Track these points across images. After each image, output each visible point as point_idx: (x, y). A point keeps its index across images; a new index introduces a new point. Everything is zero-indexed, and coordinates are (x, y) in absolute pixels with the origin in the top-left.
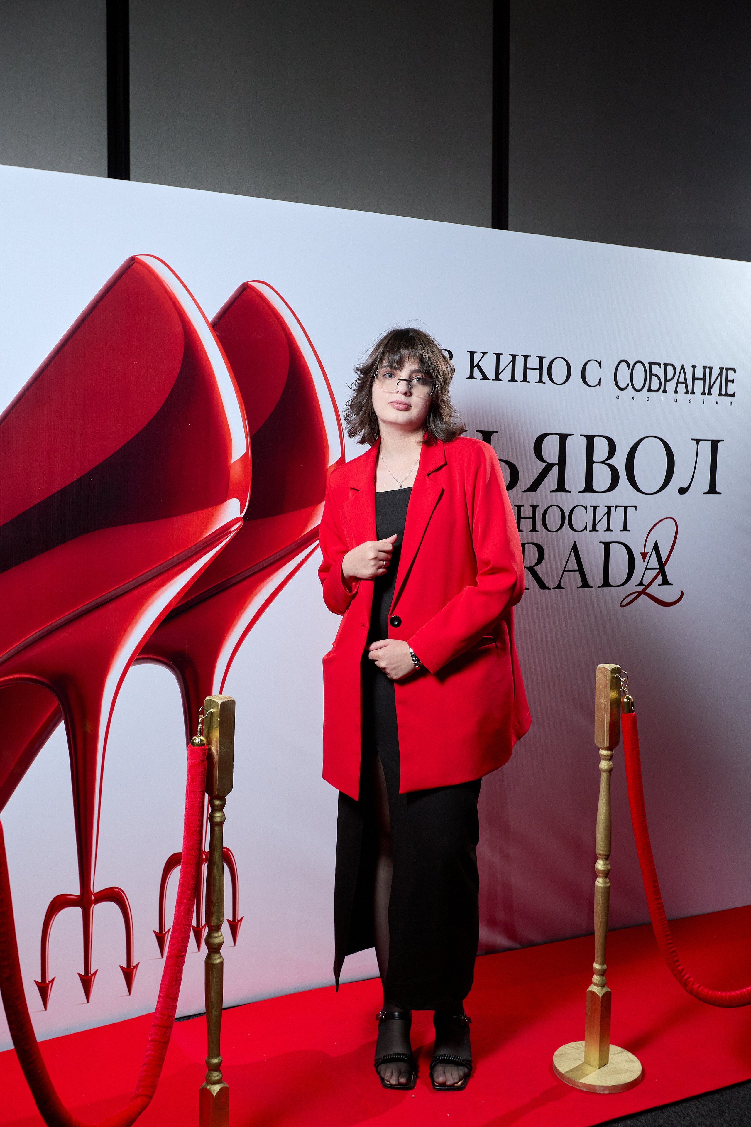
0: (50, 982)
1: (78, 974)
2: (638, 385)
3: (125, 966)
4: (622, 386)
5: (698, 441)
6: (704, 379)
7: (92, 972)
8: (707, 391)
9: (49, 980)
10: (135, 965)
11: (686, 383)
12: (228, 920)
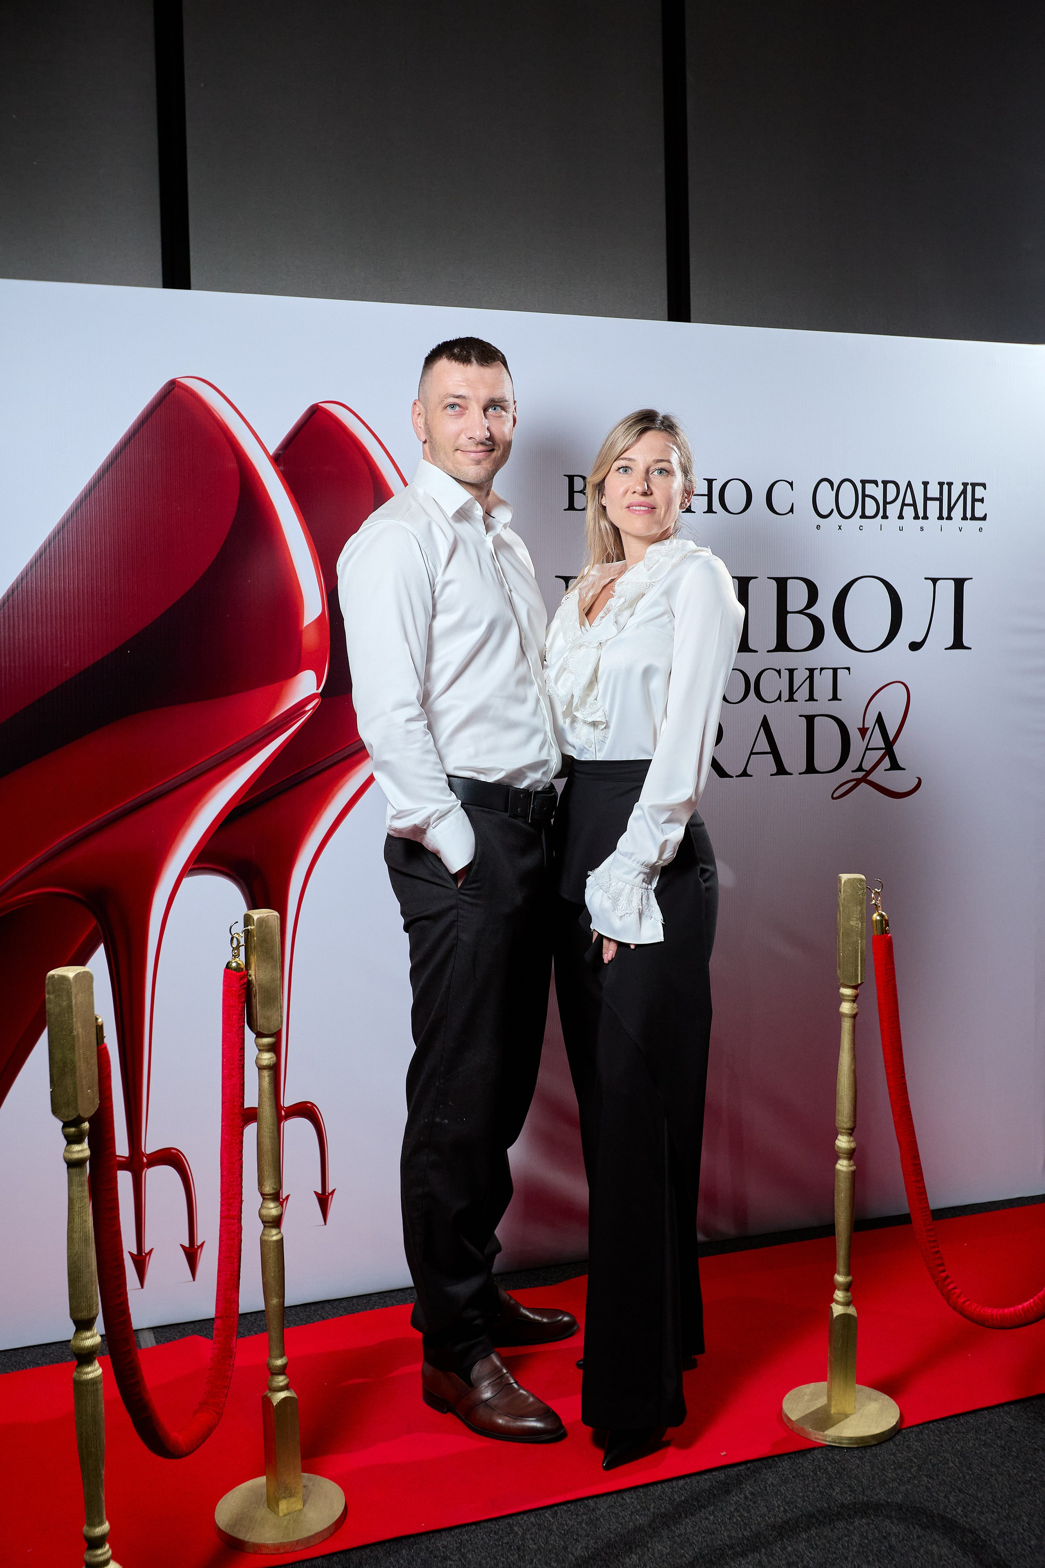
2: (847, 510)
3: (187, 1245)
4: (824, 512)
5: (934, 581)
6: (940, 499)
8: (945, 515)
10: (200, 1243)
11: (914, 505)
12: (315, 1192)
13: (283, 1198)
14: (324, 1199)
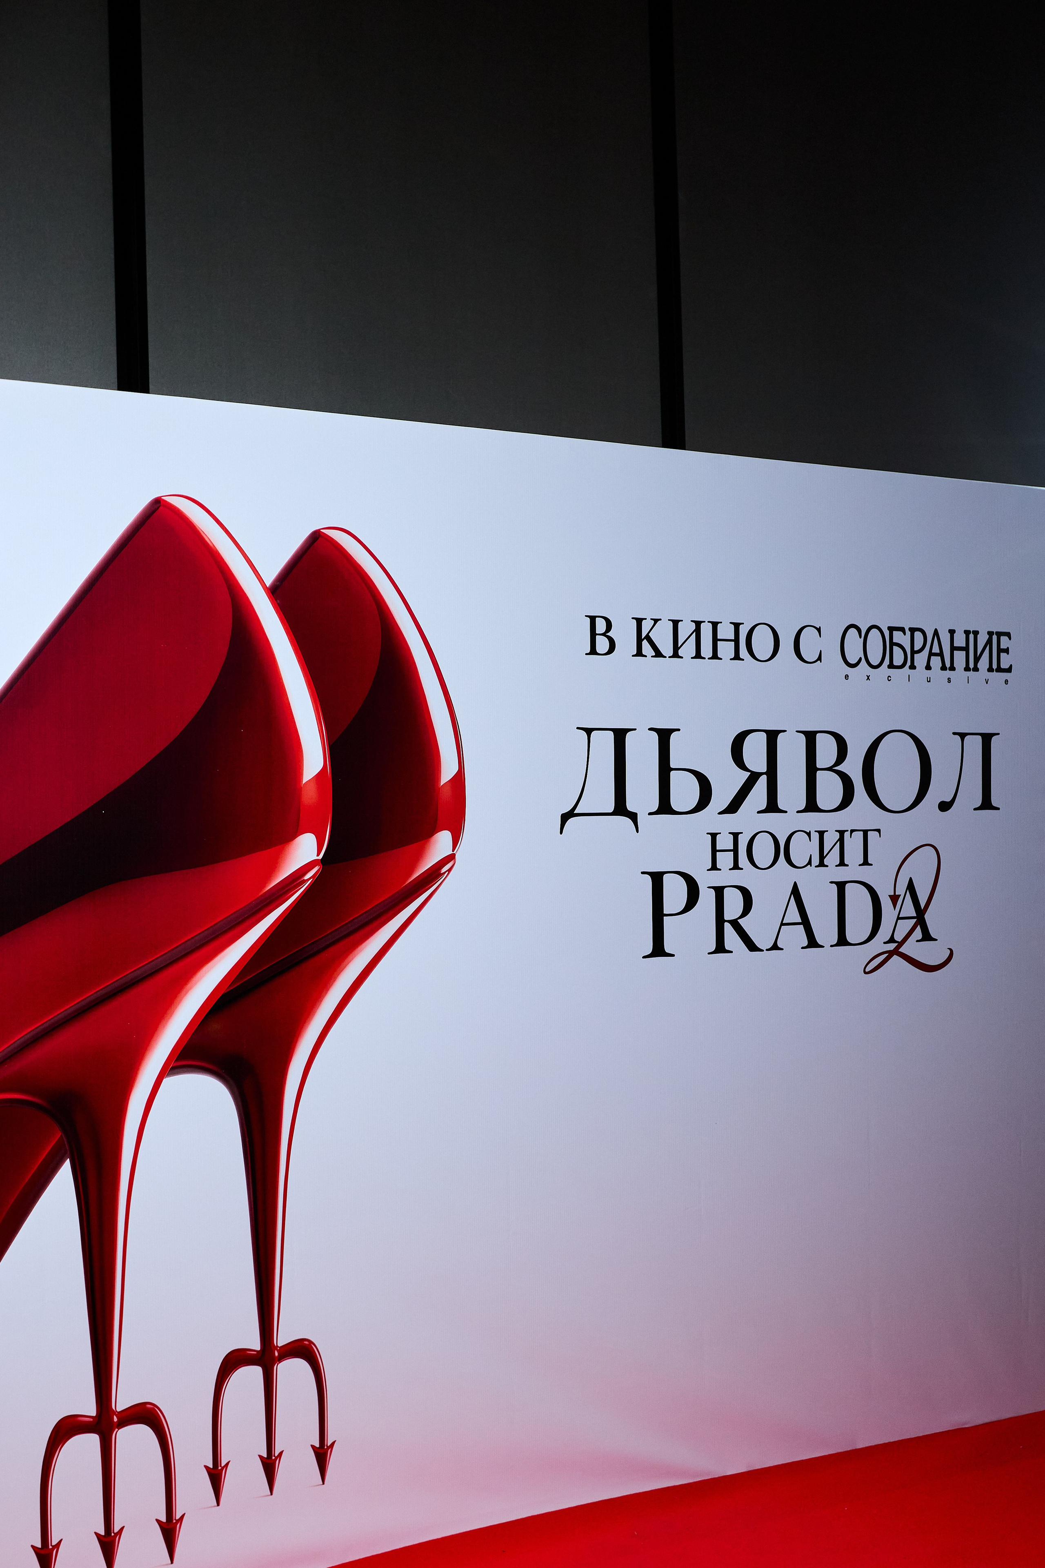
0: (54, 1547)
1: (95, 1533)
2: (875, 662)
3: (164, 1519)
4: (852, 661)
5: (963, 736)
6: (966, 649)
7: (116, 1530)
8: (971, 666)
9: (53, 1544)
10: (178, 1518)
11: (941, 654)
12: (313, 1446)
13: (276, 1455)
14: (322, 1454)
